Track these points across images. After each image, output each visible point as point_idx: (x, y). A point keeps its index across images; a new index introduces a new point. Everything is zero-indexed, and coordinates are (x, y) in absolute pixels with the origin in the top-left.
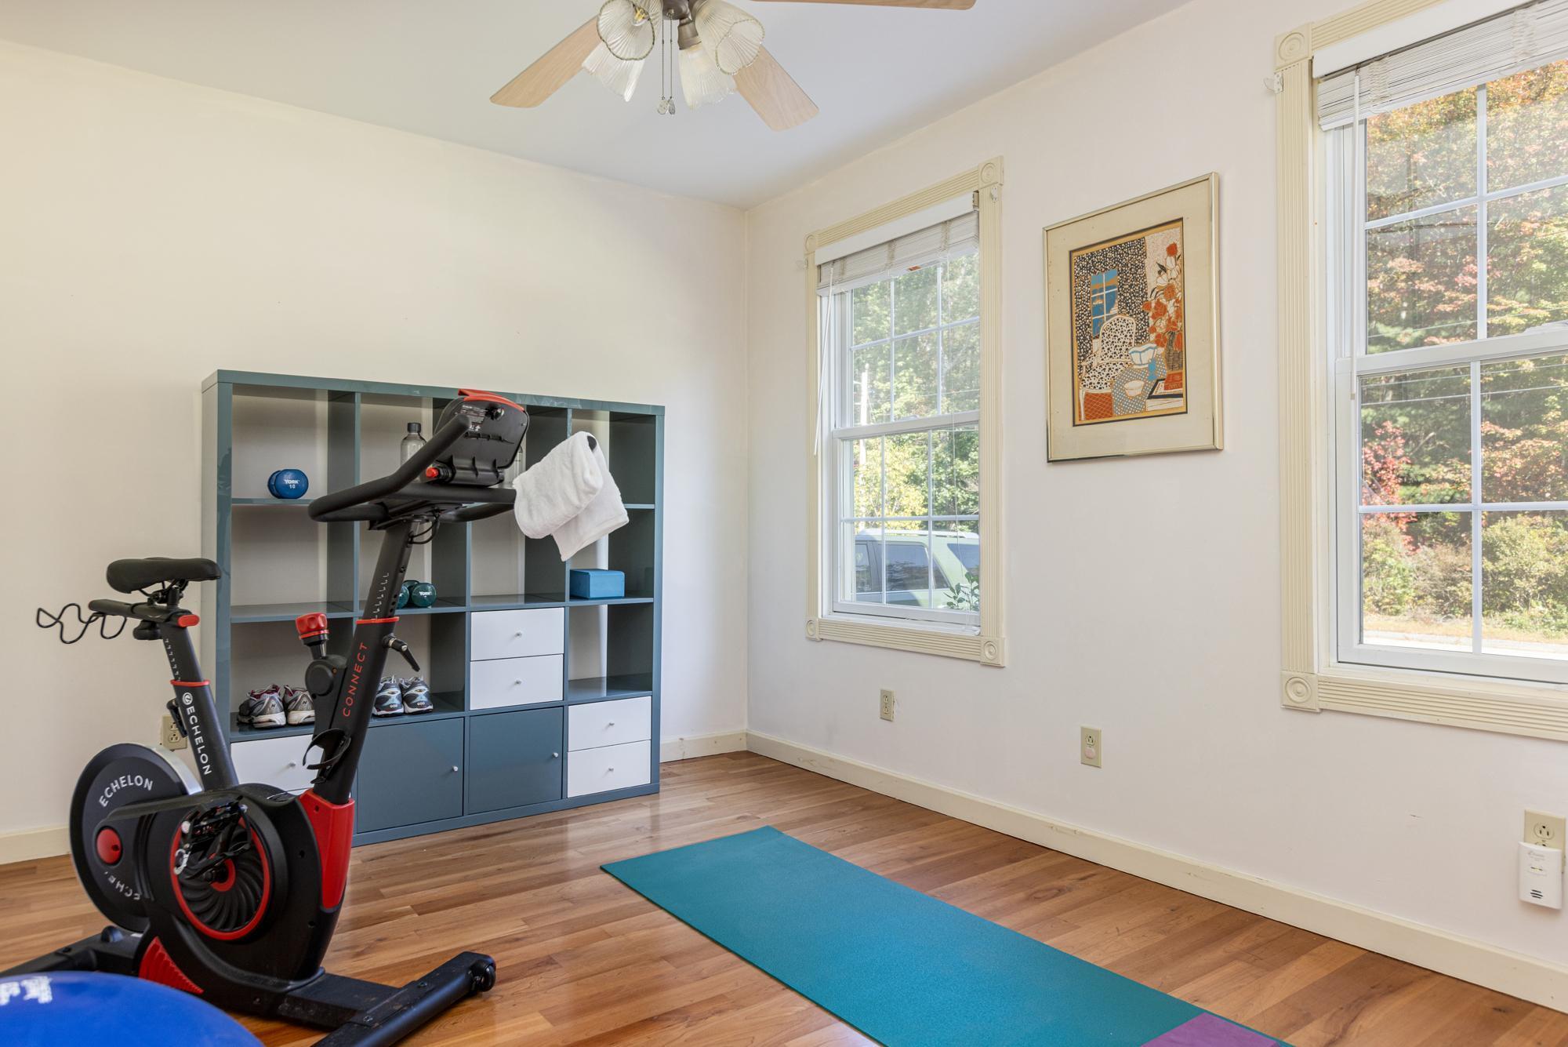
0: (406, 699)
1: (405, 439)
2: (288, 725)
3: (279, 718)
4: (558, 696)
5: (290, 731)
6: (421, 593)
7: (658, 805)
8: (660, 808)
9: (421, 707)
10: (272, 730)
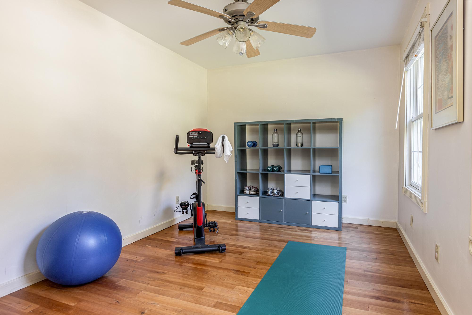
0: (272, 192)
1: (273, 133)
2: (249, 194)
3: (247, 192)
4: (309, 198)
5: (249, 195)
6: (275, 169)
7: (341, 234)
8: (342, 235)
9: (275, 195)
10: (246, 194)
